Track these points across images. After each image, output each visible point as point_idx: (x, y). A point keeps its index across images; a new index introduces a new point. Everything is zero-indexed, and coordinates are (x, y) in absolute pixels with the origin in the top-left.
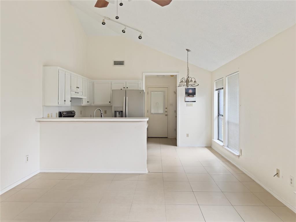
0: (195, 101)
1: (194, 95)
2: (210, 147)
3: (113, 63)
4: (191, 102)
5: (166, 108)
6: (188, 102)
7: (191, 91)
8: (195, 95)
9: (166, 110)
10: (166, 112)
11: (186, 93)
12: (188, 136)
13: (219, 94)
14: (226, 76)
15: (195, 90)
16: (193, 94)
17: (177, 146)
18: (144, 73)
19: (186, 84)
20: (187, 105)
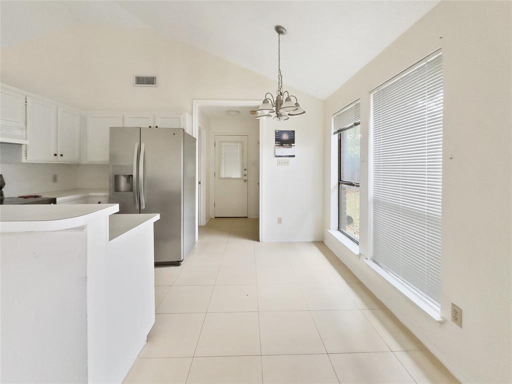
0: (294, 156)
1: (292, 145)
2: (320, 243)
3: (134, 80)
4: (286, 156)
5: (245, 170)
6: (280, 156)
7: (285, 137)
8: (294, 143)
9: (246, 172)
10: (245, 175)
11: (276, 140)
12: (280, 222)
13: (340, 141)
14: (370, 92)
15: (294, 134)
16: (291, 142)
17: (259, 241)
18: (194, 102)
19: (274, 108)
20: (279, 163)
